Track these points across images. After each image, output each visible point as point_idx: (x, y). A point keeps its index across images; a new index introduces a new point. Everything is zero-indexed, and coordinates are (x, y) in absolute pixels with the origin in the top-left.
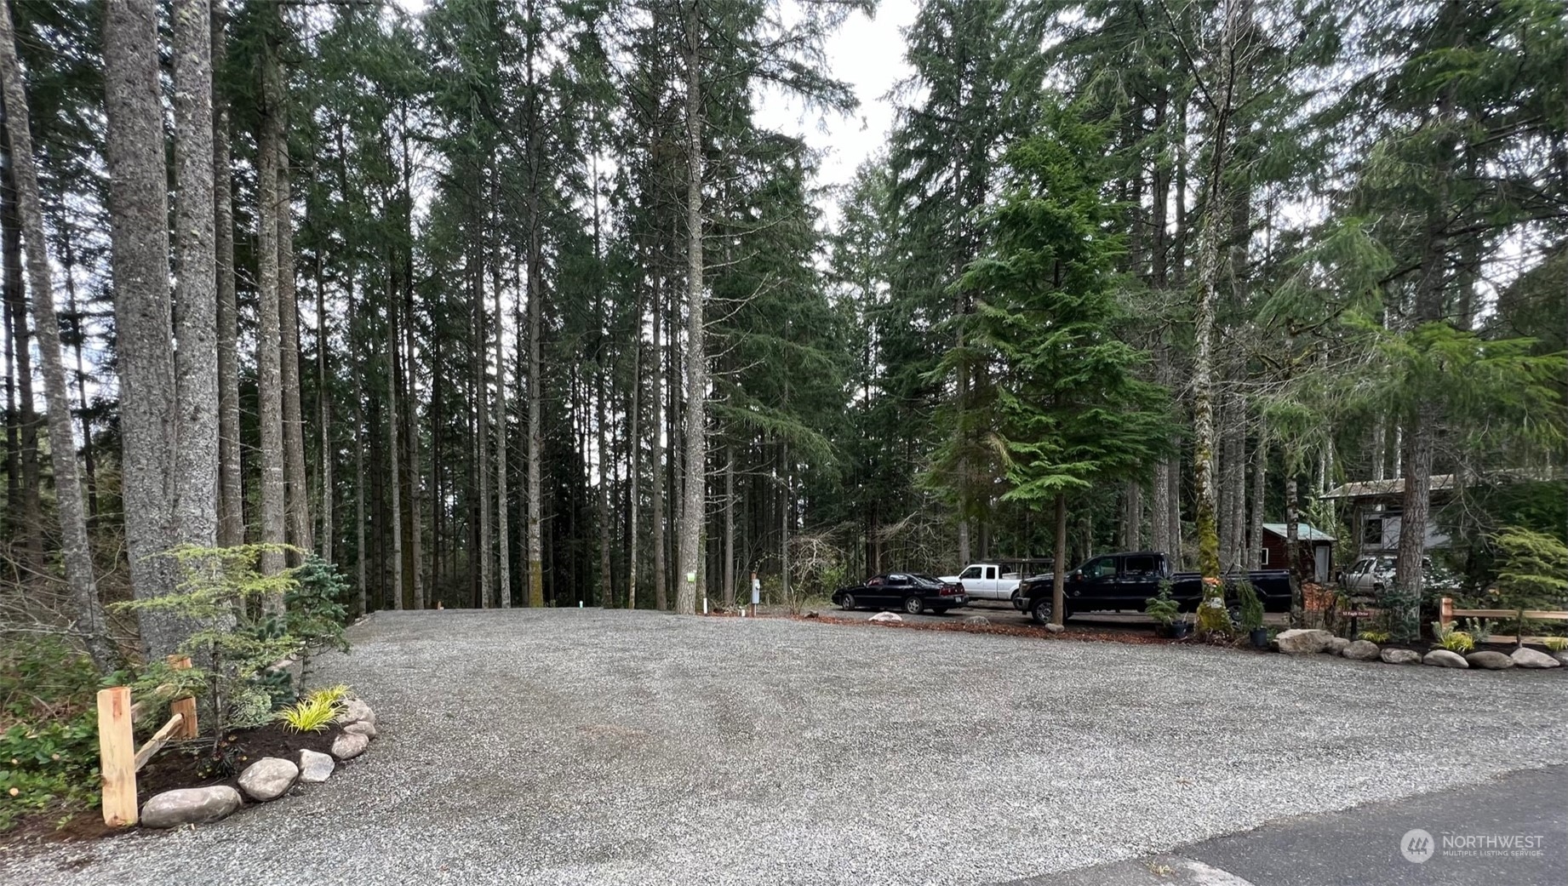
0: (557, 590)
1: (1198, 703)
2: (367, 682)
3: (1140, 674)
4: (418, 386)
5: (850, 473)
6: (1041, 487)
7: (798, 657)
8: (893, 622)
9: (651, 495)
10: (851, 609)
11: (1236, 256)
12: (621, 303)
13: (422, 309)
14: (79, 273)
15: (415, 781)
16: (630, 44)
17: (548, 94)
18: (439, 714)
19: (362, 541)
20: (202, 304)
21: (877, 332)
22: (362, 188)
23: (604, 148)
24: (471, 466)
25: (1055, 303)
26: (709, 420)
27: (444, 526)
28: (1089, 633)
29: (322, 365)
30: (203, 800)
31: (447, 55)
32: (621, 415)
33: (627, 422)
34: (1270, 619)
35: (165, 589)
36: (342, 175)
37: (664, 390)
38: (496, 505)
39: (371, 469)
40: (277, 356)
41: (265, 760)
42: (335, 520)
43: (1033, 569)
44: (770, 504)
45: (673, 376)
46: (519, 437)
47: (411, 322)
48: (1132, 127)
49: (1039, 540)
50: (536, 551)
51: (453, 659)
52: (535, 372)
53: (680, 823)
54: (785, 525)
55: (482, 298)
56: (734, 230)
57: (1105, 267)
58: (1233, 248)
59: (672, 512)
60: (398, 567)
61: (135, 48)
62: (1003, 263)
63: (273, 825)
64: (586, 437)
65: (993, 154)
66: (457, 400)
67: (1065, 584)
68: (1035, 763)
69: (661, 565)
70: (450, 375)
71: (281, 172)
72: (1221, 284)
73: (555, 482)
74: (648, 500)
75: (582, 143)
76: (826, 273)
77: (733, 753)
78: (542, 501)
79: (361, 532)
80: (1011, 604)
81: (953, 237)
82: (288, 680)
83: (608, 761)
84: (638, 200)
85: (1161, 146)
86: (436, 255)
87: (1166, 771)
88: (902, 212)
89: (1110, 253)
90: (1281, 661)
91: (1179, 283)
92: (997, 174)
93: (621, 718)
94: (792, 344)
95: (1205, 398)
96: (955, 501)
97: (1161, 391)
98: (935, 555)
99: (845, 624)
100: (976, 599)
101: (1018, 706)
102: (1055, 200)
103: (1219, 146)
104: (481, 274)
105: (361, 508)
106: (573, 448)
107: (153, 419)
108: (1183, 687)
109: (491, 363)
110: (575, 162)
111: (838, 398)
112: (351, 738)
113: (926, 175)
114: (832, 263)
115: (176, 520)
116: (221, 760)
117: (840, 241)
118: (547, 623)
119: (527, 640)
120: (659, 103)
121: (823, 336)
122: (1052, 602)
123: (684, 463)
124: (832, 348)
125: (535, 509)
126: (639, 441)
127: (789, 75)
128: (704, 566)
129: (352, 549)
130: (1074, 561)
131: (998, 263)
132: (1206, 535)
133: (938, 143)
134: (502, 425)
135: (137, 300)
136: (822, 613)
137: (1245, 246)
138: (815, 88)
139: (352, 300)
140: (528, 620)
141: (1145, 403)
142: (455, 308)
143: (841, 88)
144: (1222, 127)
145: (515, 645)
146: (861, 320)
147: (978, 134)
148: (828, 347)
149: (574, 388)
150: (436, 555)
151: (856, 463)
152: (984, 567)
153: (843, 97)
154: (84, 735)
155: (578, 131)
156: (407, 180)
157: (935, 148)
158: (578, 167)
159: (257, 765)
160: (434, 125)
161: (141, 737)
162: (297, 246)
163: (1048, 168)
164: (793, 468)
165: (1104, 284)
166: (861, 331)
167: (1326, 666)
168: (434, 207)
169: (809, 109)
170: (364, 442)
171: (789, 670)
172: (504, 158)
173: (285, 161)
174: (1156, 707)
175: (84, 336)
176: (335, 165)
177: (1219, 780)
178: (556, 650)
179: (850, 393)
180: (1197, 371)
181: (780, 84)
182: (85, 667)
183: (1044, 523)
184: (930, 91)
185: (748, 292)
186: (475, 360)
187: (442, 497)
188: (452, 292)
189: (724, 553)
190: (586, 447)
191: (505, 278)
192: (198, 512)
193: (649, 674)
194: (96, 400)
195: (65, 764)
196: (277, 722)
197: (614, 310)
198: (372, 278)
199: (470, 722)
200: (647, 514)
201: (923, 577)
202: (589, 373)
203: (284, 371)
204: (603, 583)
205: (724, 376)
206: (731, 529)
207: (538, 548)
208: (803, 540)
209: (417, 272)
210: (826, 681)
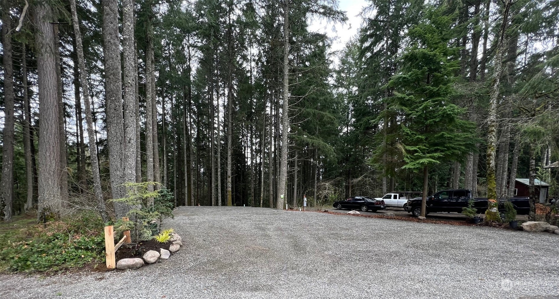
0: (236, 200)
1: (486, 249)
2: (179, 229)
3: (459, 237)
4: (192, 132)
5: (341, 159)
6: (418, 163)
7: (321, 226)
8: (356, 214)
9: (268, 168)
10: (340, 209)
11: (510, 67)
12: (259, 100)
13: (194, 105)
14: (95, 99)
15: (194, 260)
16: (264, 5)
17: (235, 27)
18: (201, 239)
19: (175, 183)
20: (131, 105)
21: (352, 106)
22: (176, 65)
23: (254, 44)
24: (209, 159)
25: (426, 90)
26: (289, 141)
27: (200, 179)
28: (436, 221)
29: (163, 126)
30: (133, 262)
31: (202, 17)
32: (258, 140)
33: (260, 143)
34: (519, 217)
35: (121, 196)
36: (170, 61)
37: (273, 131)
38: (217, 172)
39: (178, 160)
40: (151, 122)
41: (150, 251)
42: (167, 177)
43: (412, 196)
44: (310, 171)
45: (276, 126)
46: (224, 148)
47: (190, 110)
48: (464, 16)
49: (415, 185)
50: (230, 187)
51: (204, 222)
52: (230, 126)
53: (282, 280)
54: (316, 178)
55: (213, 101)
56: (300, 71)
57: (448, 74)
58: (509, 63)
59: (275, 174)
60: (186, 192)
61: (112, 23)
62: (405, 76)
63: (153, 271)
64: (246, 148)
65: (402, 33)
66: (204, 136)
67: (427, 201)
68: (416, 268)
69: (272, 193)
70: (203, 128)
71: (152, 62)
72: (503, 78)
73: (236, 164)
74: (267, 170)
75: (246, 43)
76: (333, 85)
77: (299, 258)
78: (232, 170)
79: (175, 181)
80: (403, 209)
81: (384, 68)
82: (156, 226)
83: (256, 258)
84: (265, 62)
85: (477, 22)
86: (199, 87)
87: (473, 275)
88: (363, 59)
89: (452, 68)
90: (524, 234)
91: (483, 78)
92: (403, 41)
93: (260, 244)
94: (320, 112)
95: (493, 126)
96: (382, 169)
97: (472, 124)
98: (373, 190)
99: (338, 214)
100: (389, 207)
101: (408, 247)
102: (429, 49)
103: (505, 20)
104: (212, 92)
105: (175, 173)
106: (242, 152)
107: (118, 143)
108: (479, 243)
109: (216, 123)
110: (244, 50)
111: (337, 131)
112: (175, 246)
113: (374, 44)
114: (336, 81)
115: (124, 174)
116: (138, 250)
117: (339, 72)
118: (233, 211)
119: (228, 217)
120: (274, 26)
121: (332, 109)
122: (421, 208)
123: (280, 157)
124: (335, 113)
125: (229, 173)
126: (264, 149)
127: (322, 10)
128: (286, 193)
129: (172, 185)
130: (430, 194)
131: (403, 76)
132: (491, 182)
133: (379, 31)
134: (219, 144)
136: (329, 210)
137: (514, 61)
138: (332, 14)
139: (172, 103)
140: (227, 210)
141: (465, 129)
142: (204, 105)
143: (342, 13)
144: (507, 11)
145: (224, 218)
146: (346, 102)
147: (396, 26)
149: (242, 131)
150: (198, 188)
151: (343, 156)
152: (393, 195)
153: (342, 17)
154: (100, 240)
155: (245, 39)
156: (189, 62)
157: (378, 33)
158: (245, 52)
159: (148, 252)
160: (198, 42)
161: (116, 242)
162: (156, 86)
163: (426, 36)
164: (319, 158)
165: (449, 81)
166: (346, 106)
167: (546, 237)
168: (198, 70)
169: (329, 23)
170: (176, 151)
171: (318, 230)
172: (220, 51)
173: (153, 58)
174: (467, 250)
175: (97, 119)
176: (167, 58)
177: (497, 280)
178: (237, 220)
179: (342, 129)
180: (490, 115)
181: (318, 14)
182: (100, 220)
183: (418, 178)
184: (377, 11)
185: (304, 94)
186: (211, 122)
187: (200, 169)
188: (203, 99)
189: (293, 189)
190: (246, 151)
191: (220, 93)
192: (130, 172)
193: (269, 229)
194: (100, 139)
195: (96, 249)
196: (153, 239)
197: (256, 103)
198: (179, 96)
199: (211, 242)
200: (267, 174)
201: (368, 198)
202: (248, 125)
203: (153, 128)
204: (251, 198)
205: (294, 124)
206: (296, 180)
207: (230, 186)
208: (322, 184)
209: (192, 93)
210: (332, 234)
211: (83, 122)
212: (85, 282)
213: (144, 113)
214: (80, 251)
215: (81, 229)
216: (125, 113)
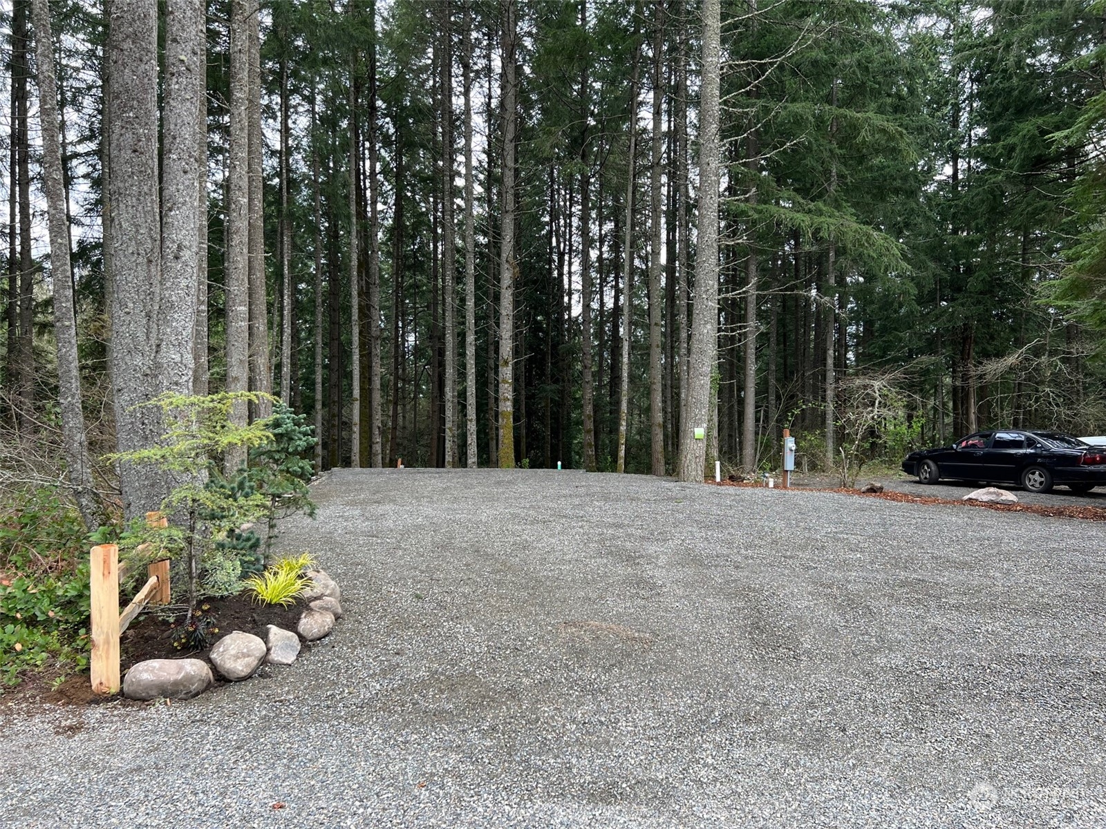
0: (529, 447)
4: (380, 207)
5: (930, 285)
7: (858, 549)
8: (1003, 502)
9: (647, 327)
10: (932, 482)
12: (612, 83)
13: (385, 116)
14: (70, 115)
15: (384, 672)
18: (408, 593)
19: (319, 387)
20: (186, 133)
21: (972, 80)
24: (435, 298)
26: (723, 226)
27: (404, 370)
29: (284, 190)
30: (178, 673)
32: (609, 226)
33: (617, 235)
35: (146, 440)
37: (664, 190)
38: (462, 344)
39: (330, 306)
40: (244, 182)
41: (236, 635)
42: (293, 364)
44: (806, 333)
45: (676, 172)
46: (488, 260)
47: (374, 133)
50: (507, 399)
51: (419, 527)
52: (509, 181)
53: (705, 765)
54: (830, 361)
55: (450, 97)
59: (672, 348)
60: (356, 418)
63: (243, 708)
64: (566, 257)
66: (420, 218)
69: (659, 417)
70: (413, 192)
73: (528, 314)
74: (639, 333)
76: (894, 6)
77: (773, 676)
78: (515, 337)
79: (319, 378)
82: (255, 546)
83: (607, 670)
93: (619, 615)
94: (843, 111)
98: (1069, 403)
99: (925, 503)
104: (449, 66)
105: (319, 349)
106: (550, 271)
107: (140, 259)
109: (459, 174)
111: (912, 181)
112: (317, 616)
115: (158, 366)
116: (195, 631)
118: (521, 488)
119: (500, 508)
121: (889, 95)
123: (691, 284)
124: (903, 110)
125: (506, 348)
126: (632, 260)
128: (716, 419)
129: (308, 397)
134: (470, 247)
135: (129, 135)
136: (888, 485)
139: (313, 112)
140: (498, 483)
142: (420, 111)
145: (486, 513)
146: (946, 67)
148: (896, 109)
149: (552, 196)
150: (396, 404)
151: (939, 271)
154: (75, 593)
159: (227, 639)
161: (124, 602)
162: (264, 57)
164: (841, 281)
166: (947, 81)
170: (324, 273)
171: (845, 565)
175: (73, 178)
178: (535, 521)
179: (930, 171)
182: (73, 522)
185: (781, 48)
186: (442, 171)
187: (403, 335)
188: (415, 93)
189: (741, 402)
190: (566, 268)
191: (476, 68)
192: (178, 359)
193: (651, 559)
194: (80, 243)
195: (59, 621)
196: (246, 592)
197: (603, 93)
198: (335, 85)
199: (441, 606)
200: (642, 351)
201: (1051, 437)
202: (571, 175)
203: (250, 200)
204: (584, 438)
205: (744, 164)
206: (752, 367)
207: (510, 395)
208: (858, 382)
209: (381, 73)
210: (903, 584)
211: (32, 188)
212: (22, 740)
213: (220, 150)
214: (10, 627)
215: (16, 551)
216: (166, 162)
